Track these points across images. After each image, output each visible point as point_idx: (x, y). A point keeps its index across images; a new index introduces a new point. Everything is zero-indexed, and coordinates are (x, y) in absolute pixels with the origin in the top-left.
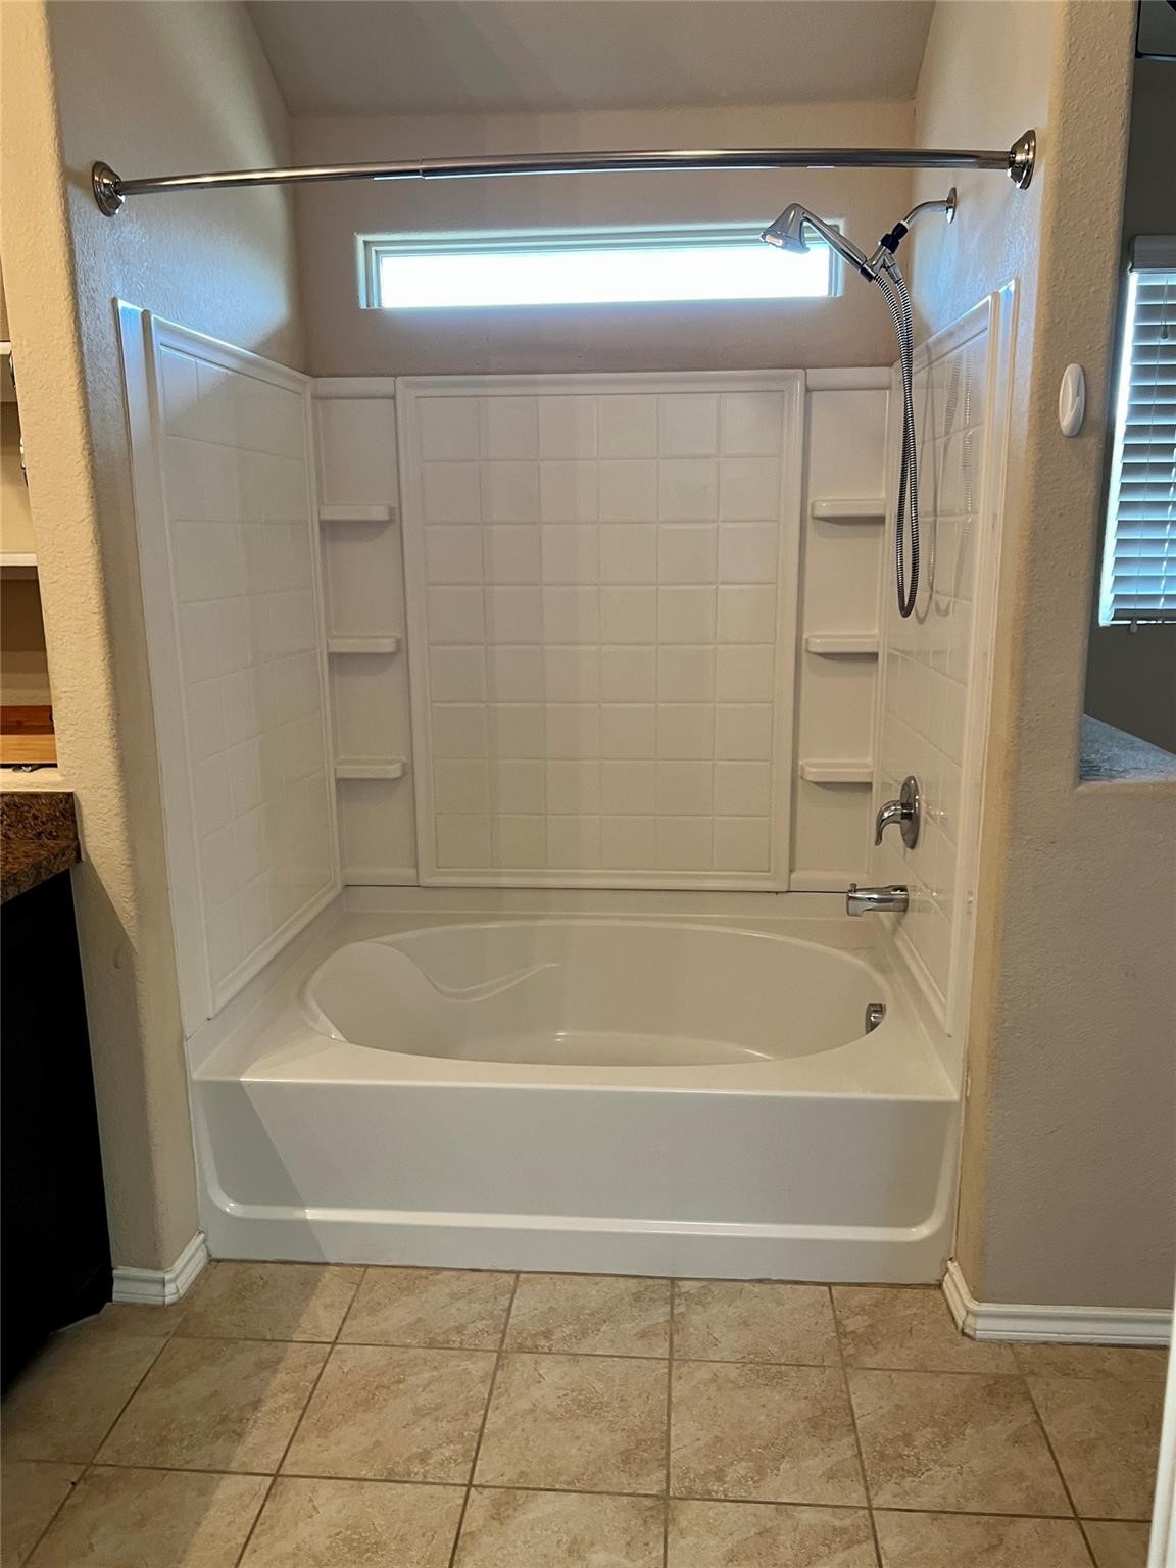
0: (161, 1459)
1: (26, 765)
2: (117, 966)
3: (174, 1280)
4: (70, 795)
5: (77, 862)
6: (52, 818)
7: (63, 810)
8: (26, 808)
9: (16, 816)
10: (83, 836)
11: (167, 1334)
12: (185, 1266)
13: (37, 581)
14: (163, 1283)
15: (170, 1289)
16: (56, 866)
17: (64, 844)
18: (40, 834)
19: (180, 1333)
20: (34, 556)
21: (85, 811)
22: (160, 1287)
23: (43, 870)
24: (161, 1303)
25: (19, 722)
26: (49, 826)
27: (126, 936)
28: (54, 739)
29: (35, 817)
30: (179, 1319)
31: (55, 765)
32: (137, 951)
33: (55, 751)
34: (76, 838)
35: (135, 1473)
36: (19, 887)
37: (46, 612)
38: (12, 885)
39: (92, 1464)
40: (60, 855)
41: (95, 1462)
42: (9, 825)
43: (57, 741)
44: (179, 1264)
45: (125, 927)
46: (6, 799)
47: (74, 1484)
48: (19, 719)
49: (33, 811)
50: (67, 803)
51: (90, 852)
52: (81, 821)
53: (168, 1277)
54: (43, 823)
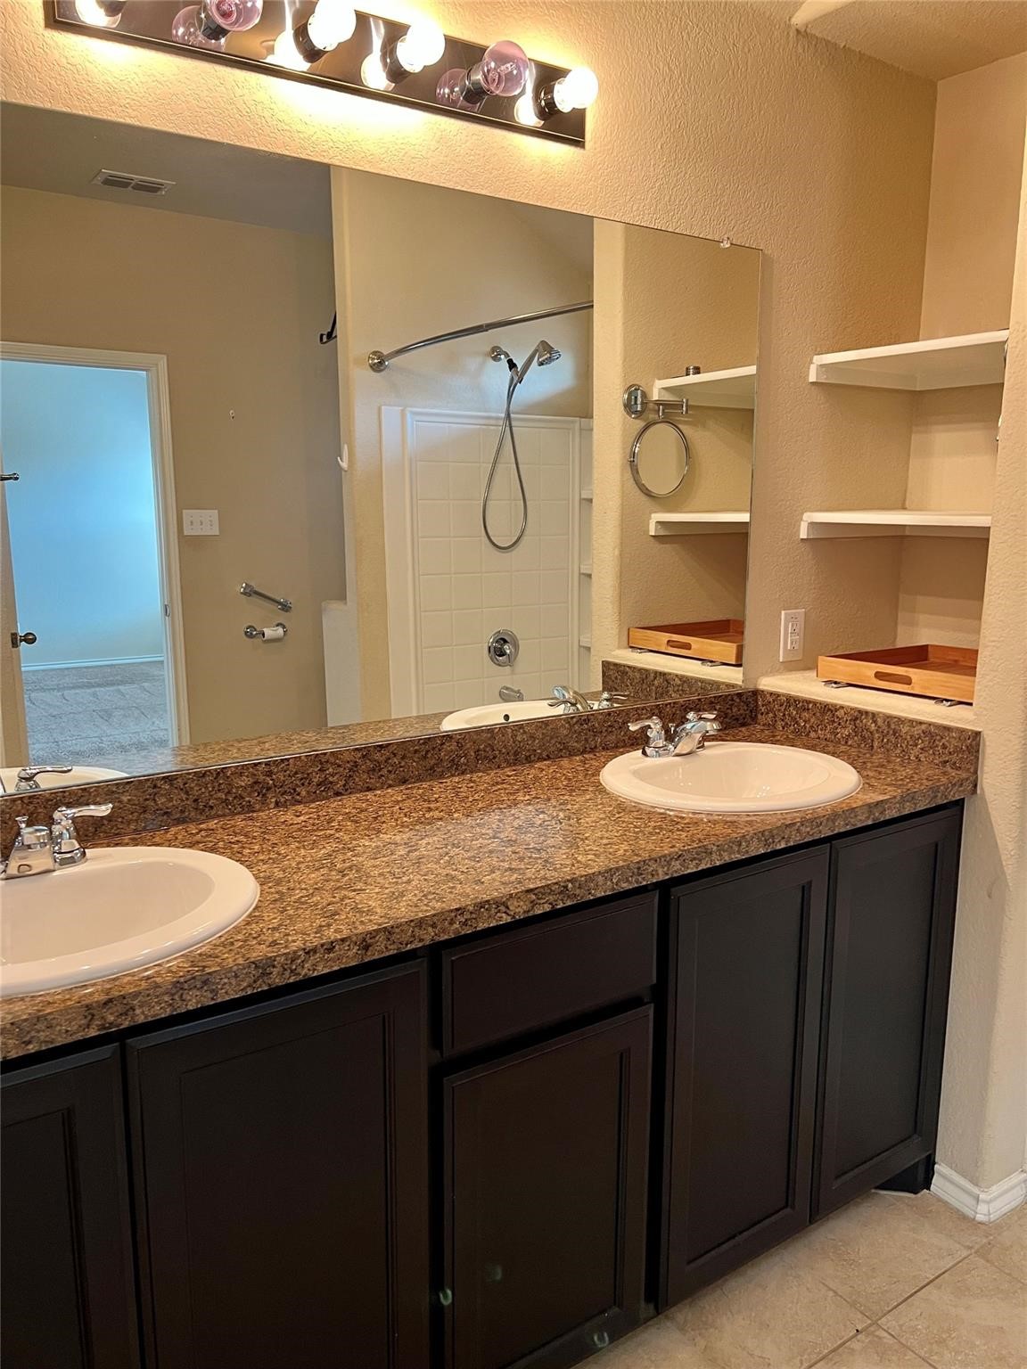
0: (935, 1357)
1: (947, 700)
2: (989, 896)
3: (988, 1202)
4: (978, 734)
5: (972, 794)
6: (958, 750)
7: (971, 744)
8: (938, 738)
9: (930, 742)
10: (982, 772)
11: (970, 1248)
12: (1000, 1195)
13: (988, 540)
14: (977, 1199)
15: (982, 1208)
16: (952, 793)
17: (964, 775)
18: (946, 762)
19: (983, 1252)
20: (990, 518)
21: (988, 751)
22: (974, 1202)
23: (939, 795)
24: (972, 1217)
25: (956, 661)
26: (954, 758)
27: (1003, 873)
28: (974, 681)
29: (944, 747)
30: (985, 1241)
31: (971, 704)
32: (1011, 889)
33: (973, 692)
34: (976, 772)
35: (910, 1355)
36: (915, 804)
37: (990, 569)
38: (910, 802)
39: (875, 1323)
40: (958, 785)
41: (879, 1322)
42: (922, 749)
43: (976, 683)
44: (995, 1190)
45: (1004, 863)
46: (923, 727)
47: (857, 1331)
48: (956, 658)
49: (944, 740)
50: (973, 740)
51: (985, 786)
52: (983, 758)
53: (982, 1196)
54: (950, 753)
